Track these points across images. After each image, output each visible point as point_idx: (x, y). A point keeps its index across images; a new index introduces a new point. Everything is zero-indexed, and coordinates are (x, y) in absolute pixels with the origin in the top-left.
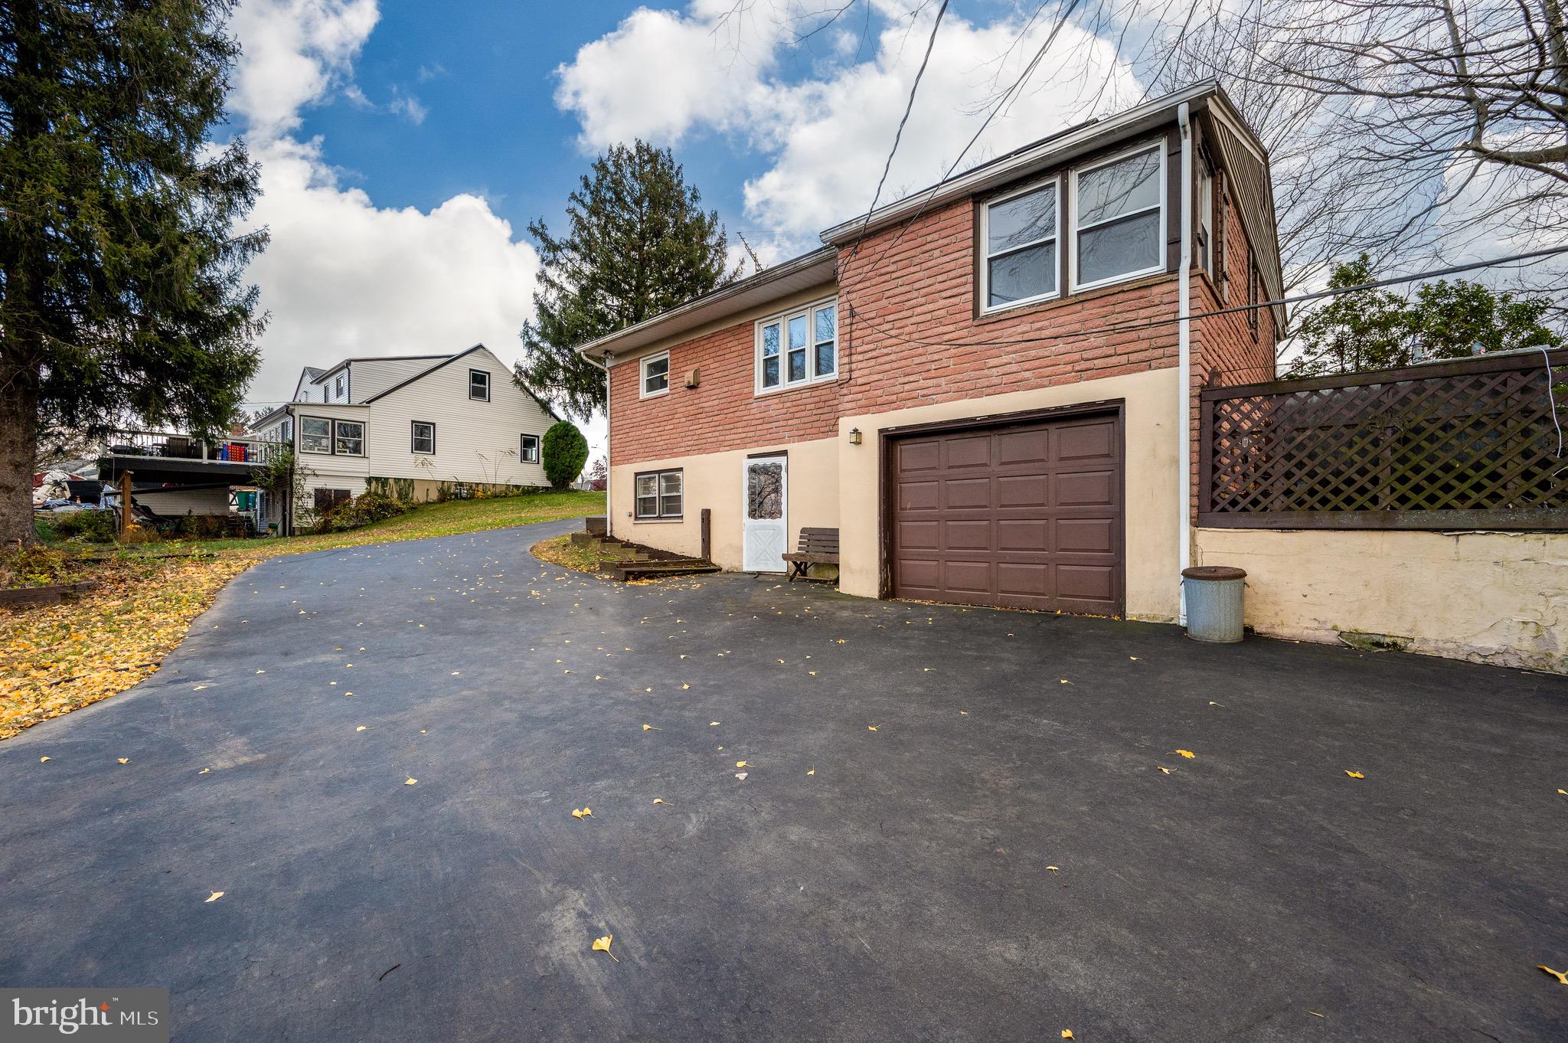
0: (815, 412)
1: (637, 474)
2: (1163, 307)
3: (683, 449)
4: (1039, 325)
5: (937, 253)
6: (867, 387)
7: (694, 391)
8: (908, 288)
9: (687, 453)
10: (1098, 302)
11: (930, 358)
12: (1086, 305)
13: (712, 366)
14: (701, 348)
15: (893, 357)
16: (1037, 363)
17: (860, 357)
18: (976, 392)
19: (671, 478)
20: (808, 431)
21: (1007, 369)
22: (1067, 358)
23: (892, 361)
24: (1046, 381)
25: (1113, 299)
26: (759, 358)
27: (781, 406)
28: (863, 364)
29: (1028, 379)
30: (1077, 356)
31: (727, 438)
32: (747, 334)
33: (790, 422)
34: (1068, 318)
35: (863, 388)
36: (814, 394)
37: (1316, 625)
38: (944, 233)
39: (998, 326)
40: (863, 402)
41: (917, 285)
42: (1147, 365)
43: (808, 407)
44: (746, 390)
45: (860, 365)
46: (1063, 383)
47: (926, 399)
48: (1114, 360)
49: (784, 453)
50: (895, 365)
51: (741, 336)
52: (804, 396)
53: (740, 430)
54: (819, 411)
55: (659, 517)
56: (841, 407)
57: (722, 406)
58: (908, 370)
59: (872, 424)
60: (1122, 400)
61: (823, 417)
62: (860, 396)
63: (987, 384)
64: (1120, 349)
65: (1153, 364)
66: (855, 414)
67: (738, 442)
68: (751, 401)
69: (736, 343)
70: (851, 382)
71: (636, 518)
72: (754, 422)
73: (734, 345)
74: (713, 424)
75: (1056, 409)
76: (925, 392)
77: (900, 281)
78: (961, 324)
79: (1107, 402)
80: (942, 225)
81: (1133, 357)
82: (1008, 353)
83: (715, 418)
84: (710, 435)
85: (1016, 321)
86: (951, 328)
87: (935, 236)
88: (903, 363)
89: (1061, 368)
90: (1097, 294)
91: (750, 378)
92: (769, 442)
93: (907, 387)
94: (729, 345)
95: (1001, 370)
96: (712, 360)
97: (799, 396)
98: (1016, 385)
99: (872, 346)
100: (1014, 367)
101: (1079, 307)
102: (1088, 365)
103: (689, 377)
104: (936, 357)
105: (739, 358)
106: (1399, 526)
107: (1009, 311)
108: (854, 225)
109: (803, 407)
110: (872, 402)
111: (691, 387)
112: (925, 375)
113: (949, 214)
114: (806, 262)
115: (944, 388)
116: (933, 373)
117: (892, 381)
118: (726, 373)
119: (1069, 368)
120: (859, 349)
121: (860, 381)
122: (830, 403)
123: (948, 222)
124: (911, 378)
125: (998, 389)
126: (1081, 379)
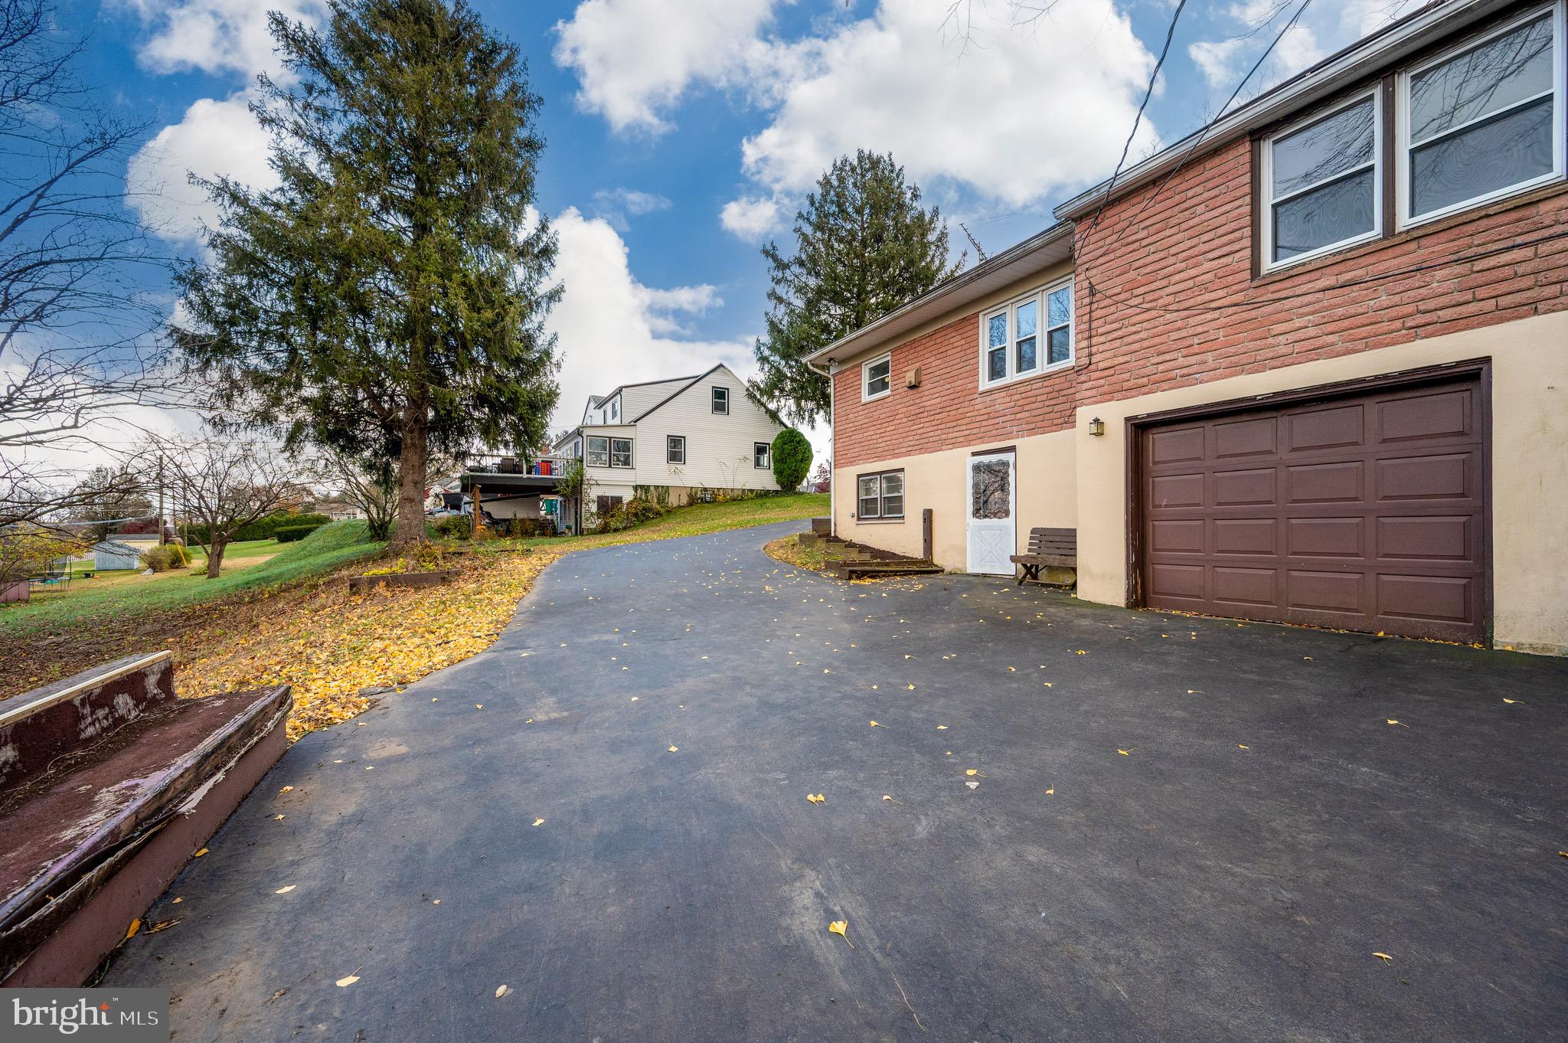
0: (1047, 403)
1: (859, 476)
3: (904, 450)
5: (1201, 209)
6: (1111, 372)
7: (915, 391)
8: (1162, 255)
9: (908, 453)
10: (1444, 236)
11: (1191, 331)
12: (1424, 242)
13: (933, 364)
14: (922, 347)
15: (1143, 335)
16: (1346, 323)
17: (1102, 339)
18: (1257, 366)
19: (893, 479)
20: (1039, 424)
21: (1301, 334)
22: (1393, 312)
23: (1142, 340)
24: (1360, 344)
26: (984, 349)
27: (1008, 399)
28: (1106, 346)
29: (1333, 344)
30: (1411, 308)
31: (950, 436)
32: (971, 327)
33: (1019, 416)
35: (1106, 373)
36: (1046, 384)
38: (1210, 185)
39: (1287, 283)
40: (1106, 389)
41: (1173, 251)
42: (1530, 309)
43: (1039, 398)
44: (970, 386)
45: (1101, 348)
46: (1387, 345)
47: (1187, 379)
48: (1472, 308)
49: (1012, 449)
50: (1146, 344)
51: (965, 330)
52: (1034, 386)
53: (964, 427)
54: (1053, 402)
55: (881, 518)
56: (1078, 396)
57: (945, 404)
58: (1163, 348)
59: (1116, 413)
60: (1486, 360)
61: (1056, 408)
62: (1102, 382)
63: (1271, 355)
64: (1482, 293)
65: (1541, 306)
66: (1096, 403)
67: (961, 439)
68: (976, 396)
69: (959, 337)
70: (1092, 367)
71: (859, 519)
72: (979, 418)
73: (956, 340)
74: (935, 422)
75: (1377, 378)
76: (1185, 371)
77: (1152, 248)
78: (1234, 287)
79: (1459, 363)
80: (1208, 174)
81: (1504, 301)
82: (1303, 315)
83: (937, 417)
84: (932, 434)
85: (1313, 275)
86: (1221, 293)
87: (1199, 189)
88: (1157, 340)
89: (1385, 326)
90: (1444, 225)
91: (974, 373)
92: (995, 438)
93: (1161, 367)
94: (952, 341)
95: (1291, 337)
96: (934, 358)
97: (1029, 388)
98: (1315, 353)
99: (1116, 325)
100: (1311, 332)
101: (1413, 246)
102: (1428, 318)
103: (910, 377)
104: (1200, 329)
105: (962, 353)
107: (1304, 264)
108: (1095, 194)
109: (1033, 399)
110: (1117, 387)
111: (912, 387)
112: (1185, 352)
113: (1217, 160)
114: (1037, 243)
115: (1211, 364)
116: (1196, 348)
117: (1142, 362)
118: (949, 370)
119: (1398, 324)
120: (1101, 330)
121: (1102, 365)
122: (1066, 392)
123: (1216, 171)
124: (1167, 357)
125: (1288, 360)
126: (1417, 337)
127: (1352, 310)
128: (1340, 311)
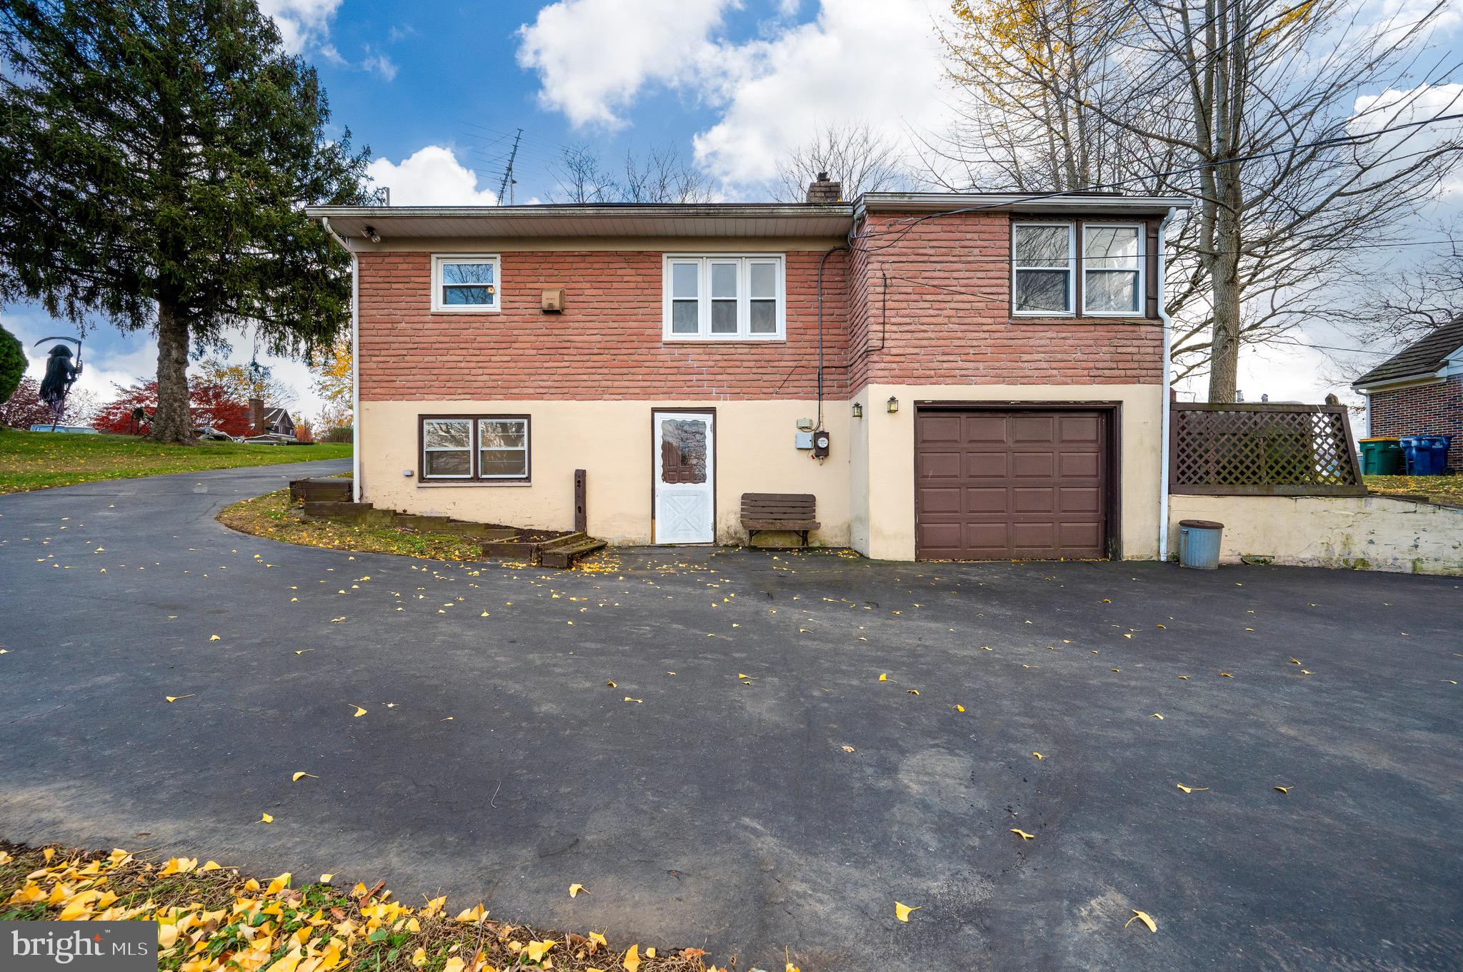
0: (755, 370)
1: (422, 418)
2: (1145, 341)
3: (532, 391)
4: (1064, 335)
5: (976, 251)
6: (902, 359)
7: (553, 318)
8: (946, 275)
9: (540, 396)
11: (969, 343)
12: (1098, 328)
13: (587, 292)
14: (566, 265)
15: (930, 335)
16: (1062, 364)
17: (895, 328)
18: (1011, 381)
19: (515, 427)
20: (745, 390)
21: (1038, 365)
22: (1084, 365)
23: (930, 339)
24: (1069, 380)
25: (1116, 328)
26: (668, 296)
27: (706, 357)
28: (898, 336)
29: (1055, 376)
30: (1091, 365)
31: (616, 384)
32: (652, 265)
33: (719, 377)
34: (1085, 334)
35: (897, 359)
36: (753, 351)
37: (1230, 553)
38: (983, 236)
39: (1030, 328)
40: (897, 372)
41: (955, 275)
42: (1136, 379)
43: (745, 364)
44: (649, 331)
45: (894, 336)
47: (965, 379)
48: (1116, 372)
49: (712, 411)
50: (933, 343)
51: (641, 265)
52: (739, 351)
53: (640, 377)
54: (760, 370)
55: (476, 478)
56: (870, 373)
57: (608, 345)
58: (947, 350)
59: (909, 395)
60: (1120, 402)
61: (766, 377)
62: (894, 366)
63: (1021, 374)
64: (1121, 365)
65: (1141, 379)
66: (888, 383)
67: (637, 391)
68: (660, 345)
69: (633, 272)
70: (884, 350)
71: (422, 479)
72: (662, 371)
73: (628, 273)
74: (590, 364)
75: (1075, 402)
76: (964, 372)
77: (939, 266)
78: (999, 319)
79: (1111, 402)
80: (979, 228)
81: (1129, 373)
82: (1039, 352)
83: (596, 358)
84: (585, 377)
85: (1046, 328)
86: (990, 321)
87: (975, 236)
88: (942, 342)
89: (1079, 372)
90: (1108, 322)
91: (657, 317)
92: (687, 395)
93: (945, 365)
94: (619, 272)
95: (1034, 365)
96: (588, 285)
97: (733, 351)
98: (1045, 380)
99: (907, 320)
100: (1044, 365)
101: (1092, 328)
102: (1100, 372)
103: (551, 297)
104: (975, 343)
105: (639, 292)
106: (1276, 493)
107: (1039, 318)
108: (906, 199)
109: (738, 363)
110: (908, 373)
111: (550, 312)
112: (964, 357)
113: (988, 221)
114: (787, 211)
115: (982, 372)
116: (971, 357)
117: (930, 357)
118: (616, 305)
119: (1086, 372)
120: (893, 320)
121: (894, 351)
122: (776, 364)
123: (984, 228)
124: (951, 358)
125: (1031, 380)
126: (1094, 382)
127: (1065, 357)
128: (1059, 356)
